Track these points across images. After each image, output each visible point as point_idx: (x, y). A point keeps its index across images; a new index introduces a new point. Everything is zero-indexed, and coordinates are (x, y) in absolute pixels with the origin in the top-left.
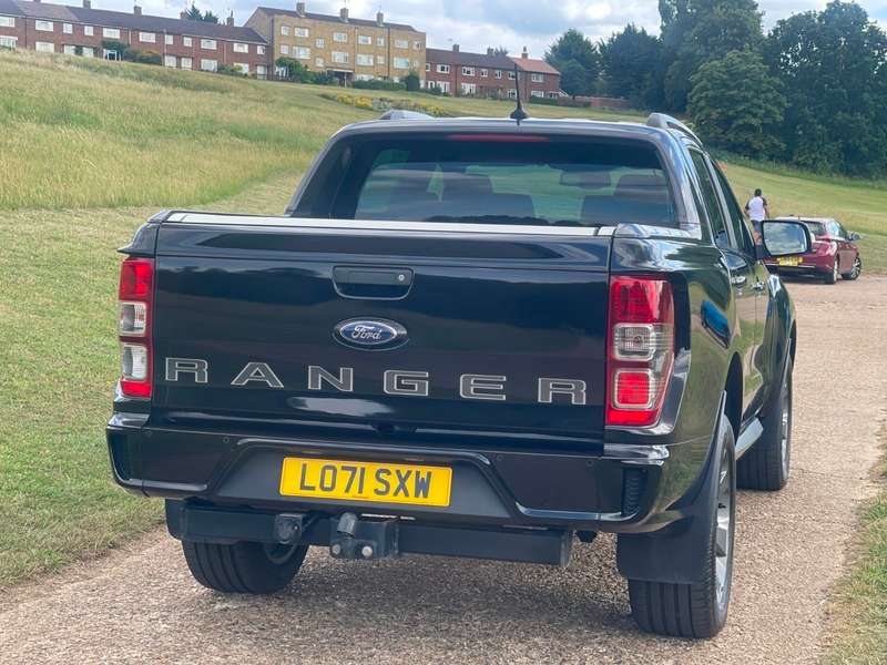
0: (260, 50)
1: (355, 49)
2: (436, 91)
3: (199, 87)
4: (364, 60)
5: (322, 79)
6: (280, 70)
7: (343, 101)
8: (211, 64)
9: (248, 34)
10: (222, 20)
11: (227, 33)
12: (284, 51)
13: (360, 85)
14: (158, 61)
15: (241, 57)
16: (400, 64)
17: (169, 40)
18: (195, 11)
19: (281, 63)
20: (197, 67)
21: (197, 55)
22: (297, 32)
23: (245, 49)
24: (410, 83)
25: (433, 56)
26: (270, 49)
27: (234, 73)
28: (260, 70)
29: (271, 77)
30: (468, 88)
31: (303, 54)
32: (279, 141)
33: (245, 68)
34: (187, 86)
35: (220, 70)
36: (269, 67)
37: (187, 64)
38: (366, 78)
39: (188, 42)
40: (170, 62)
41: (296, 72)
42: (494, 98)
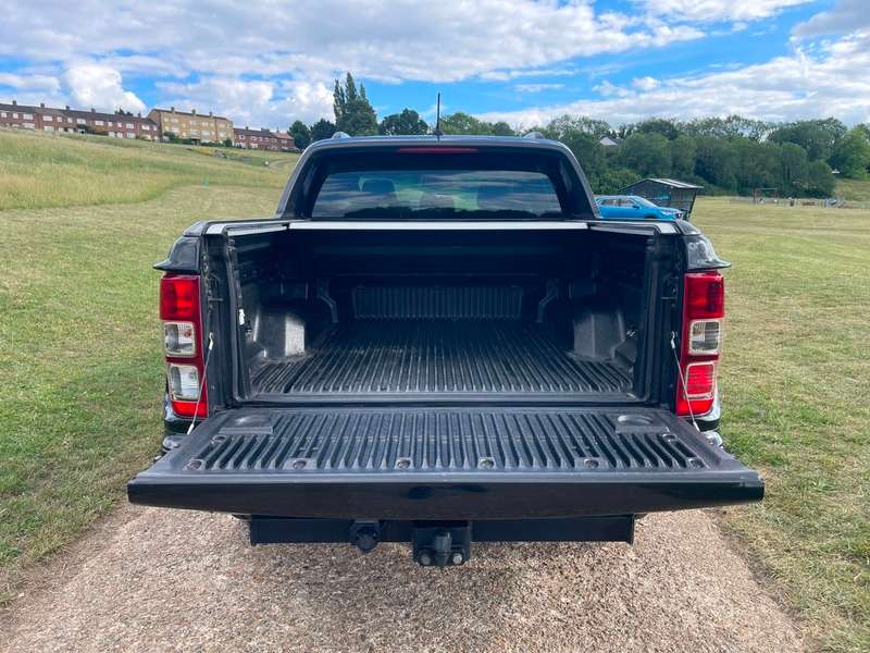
0: (155, 129)
1: (200, 128)
2: (240, 147)
3: (128, 146)
4: (205, 133)
5: (186, 142)
6: (165, 138)
7: (199, 152)
8: (133, 135)
9: (149, 121)
10: (136, 115)
11: (138, 120)
12: (167, 129)
13: (204, 144)
14: (105, 133)
15: (147, 132)
16: (222, 135)
17: (110, 124)
18: (121, 111)
19: (166, 134)
20: (125, 136)
21: (125, 131)
22: (172, 121)
23: (148, 128)
24: (228, 143)
25: (237, 131)
26: (160, 128)
27: (143, 139)
28: (156, 138)
29: (162, 141)
30: (254, 145)
31: (176, 131)
32: (175, 169)
33: (149, 137)
34: (123, 145)
35: (137, 138)
36: (160, 136)
37: (120, 135)
38: (207, 141)
39: (120, 125)
40: (112, 134)
41: (173, 139)
42: (266, 150)
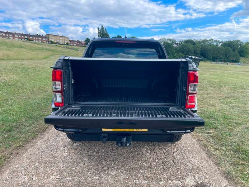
0: (47, 40)
1: (60, 40)
2: (71, 45)
3: (39, 44)
5: (55, 43)
6: (50, 42)
7: (59, 46)
8: (41, 41)
9: (45, 37)
10: (41, 36)
11: (42, 37)
12: (50, 40)
13: (61, 44)
14: (33, 41)
15: (44, 40)
16: (66, 42)
17: (34, 38)
18: (37, 34)
19: (50, 41)
20: (38, 41)
21: (38, 40)
22: (52, 37)
23: (45, 39)
24: (67, 44)
25: (70, 41)
26: (48, 39)
27: (43, 42)
28: (47, 42)
29: (49, 43)
30: (75, 45)
31: (53, 40)
32: (52, 51)
33: (45, 42)
34: (37, 44)
35: (42, 42)
36: (48, 42)
37: (37, 41)
38: (62, 43)
39: (37, 38)
40: (35, 41)
41: (52, 42)
42: (78, 46)
